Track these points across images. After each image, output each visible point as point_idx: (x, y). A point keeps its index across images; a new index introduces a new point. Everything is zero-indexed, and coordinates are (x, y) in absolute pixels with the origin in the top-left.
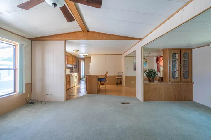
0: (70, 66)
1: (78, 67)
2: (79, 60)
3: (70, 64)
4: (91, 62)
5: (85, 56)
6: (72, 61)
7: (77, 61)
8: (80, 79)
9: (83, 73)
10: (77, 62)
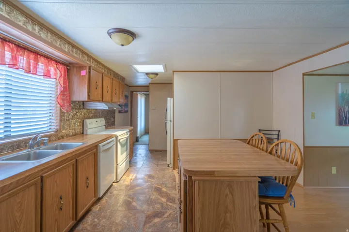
0: (102, 106)
1: (129, 109)
2: (132, 92)
3: (102, 101)
4: (172, 96)
5: (153, 76)
6: (109, 89)
7: (126, 93)
8: (134, 139)
9: (141, 124)
10: (126, 97)
